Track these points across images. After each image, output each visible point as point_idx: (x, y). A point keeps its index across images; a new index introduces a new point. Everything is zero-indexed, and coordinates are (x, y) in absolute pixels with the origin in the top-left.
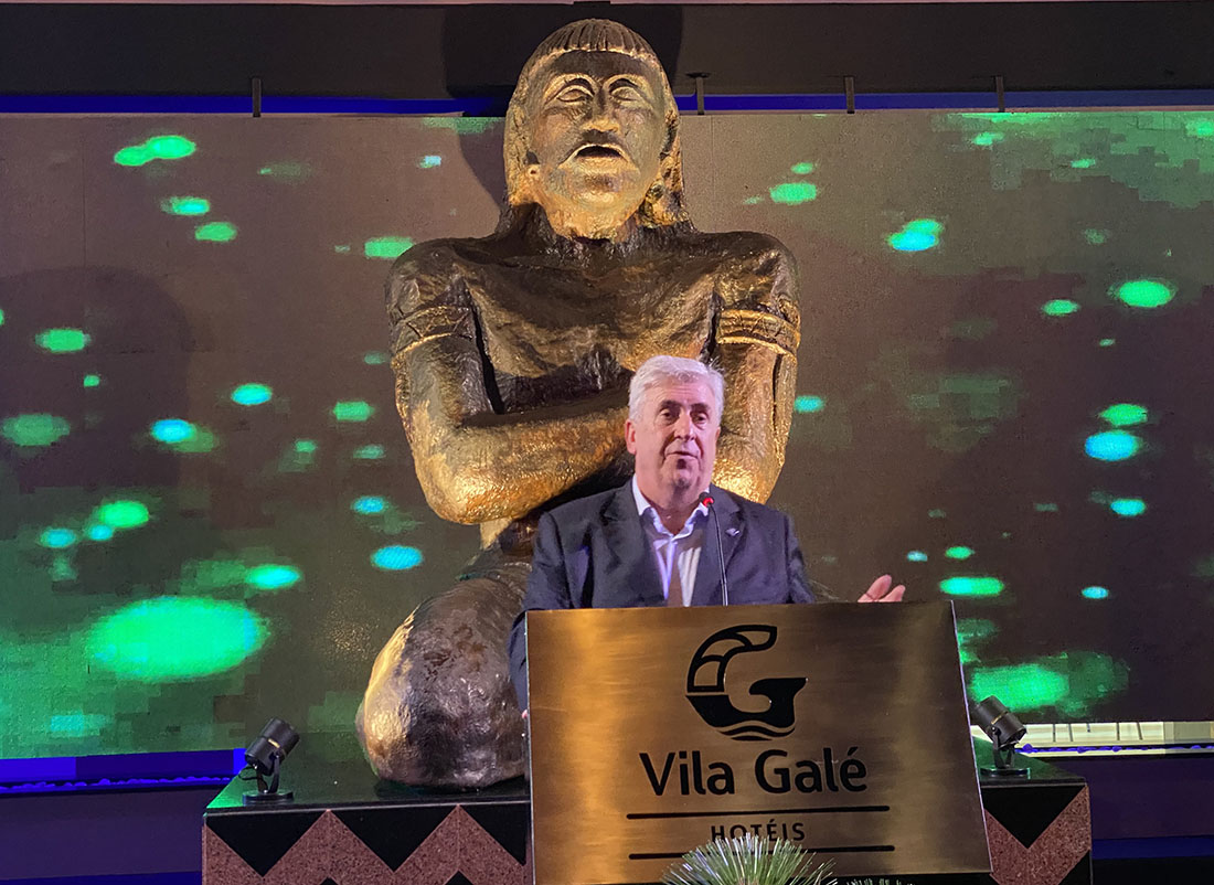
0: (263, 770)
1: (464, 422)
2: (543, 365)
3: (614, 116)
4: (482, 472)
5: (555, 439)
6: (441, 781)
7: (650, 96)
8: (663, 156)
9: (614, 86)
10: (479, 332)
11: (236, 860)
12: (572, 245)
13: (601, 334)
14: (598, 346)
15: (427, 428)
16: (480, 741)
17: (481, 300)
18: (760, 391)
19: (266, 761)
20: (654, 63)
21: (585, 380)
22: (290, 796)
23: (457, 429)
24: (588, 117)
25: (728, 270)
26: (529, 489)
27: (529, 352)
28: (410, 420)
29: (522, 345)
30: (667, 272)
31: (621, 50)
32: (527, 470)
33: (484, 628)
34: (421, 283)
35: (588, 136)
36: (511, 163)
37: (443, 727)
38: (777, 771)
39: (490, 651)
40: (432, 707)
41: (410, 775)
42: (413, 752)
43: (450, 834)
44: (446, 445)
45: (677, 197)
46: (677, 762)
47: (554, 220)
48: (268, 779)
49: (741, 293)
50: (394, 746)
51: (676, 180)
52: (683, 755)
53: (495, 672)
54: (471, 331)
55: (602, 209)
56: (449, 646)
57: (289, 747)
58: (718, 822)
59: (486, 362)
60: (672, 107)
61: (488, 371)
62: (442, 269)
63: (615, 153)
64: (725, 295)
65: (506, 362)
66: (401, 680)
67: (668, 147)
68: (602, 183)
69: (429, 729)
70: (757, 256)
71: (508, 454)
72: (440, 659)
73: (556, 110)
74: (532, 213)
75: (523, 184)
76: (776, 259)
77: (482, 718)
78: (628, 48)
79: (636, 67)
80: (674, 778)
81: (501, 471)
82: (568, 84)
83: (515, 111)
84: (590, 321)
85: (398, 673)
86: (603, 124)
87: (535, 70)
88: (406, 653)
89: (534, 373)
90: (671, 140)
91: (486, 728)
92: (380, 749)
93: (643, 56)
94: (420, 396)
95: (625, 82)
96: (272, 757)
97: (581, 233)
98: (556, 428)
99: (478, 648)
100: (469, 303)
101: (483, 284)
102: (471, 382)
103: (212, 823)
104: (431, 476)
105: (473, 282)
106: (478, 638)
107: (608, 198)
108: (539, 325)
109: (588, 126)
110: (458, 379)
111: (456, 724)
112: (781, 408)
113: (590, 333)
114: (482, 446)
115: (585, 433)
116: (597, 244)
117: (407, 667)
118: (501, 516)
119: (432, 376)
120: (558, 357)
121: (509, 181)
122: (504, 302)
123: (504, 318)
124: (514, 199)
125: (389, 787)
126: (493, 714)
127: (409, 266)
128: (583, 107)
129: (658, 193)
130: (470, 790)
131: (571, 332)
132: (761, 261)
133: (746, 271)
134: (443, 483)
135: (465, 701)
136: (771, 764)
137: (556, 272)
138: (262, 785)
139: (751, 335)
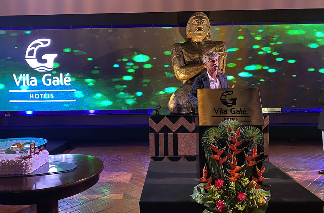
0: (157, 111)
1: (181, 67)
2: (192, 59)
3: (202, 25)
4: (184, 73)
5: (194, 69)
6: (180, 113)
7: (207, 22)
8: (208, 31)
9: (202, 21)
10: (183, 55)
11: (154, 122)
12: (195, 43)
13: (200, 55)
14: (199, 57)
15: (176, 68)
16: (185, 108)
17: (183, 51)
18: (221, 63)
19: (157, 110)
20: (207, 18)
21: (197, 61)
22: (160, 114)
23: (180, 68)
24: (198, 25)
25: (217, 46)
26: (190, 76)
27: (190, 58)
28: (174, 67)
29: (189, 57)
30: (208, 47)
31: (203, 16)
32: (190, 73)
33: (185, 93)
34: (175, 49)
35: (198, 28)
36: (187, 32)
37: (180, 106)
38: (233, 111)
39: (186, 96)
40: (178, 103)
41: (176, 112)
42: (176, 109)
43: (181, 120)
44: (179, 70)
45: (210, 36)
46: (219, 109)
47: (193, 40)
48: (157, 112)
49: (219, 49)
50: (173, 108)
51: (210, 34)
52: (220, 109)
53: (187, 99)
54: (182, 55)
55: (200, 38)
56: (180, 96)
57: (160, 108)
58: (225, 118)
59: (184, 59)
60: (209, 24)
61: (184, 60)
62: (178, 47)
63: (202, 30)
64: (217, 50)
65: (187, 59)
66: (174, 100)
67: (209, 30)
68: (200, 34)
69: (178, 106)
70: (221, 44)
71: (187, 71)
72: (179, 97)
73: (194, 24)
74: (190, 39)
75: (189, 35)
76: (224, 45)
77: (185, 105)
78: (204, 16)
79: (205, 18)
80: (219, 111)
81: (186, 73)
82: (196, 21)
83: (188, 25)
84: (198, 53)
85: (174, 99)
86: (200, 26)
87: (191, 19)
88: (175, 96)
89: (191, 60)
90: (209, 28)
91: (185, 106)
92: (172, 109)
93: (206, 17)
94: (175, 64)
95: (203, 20)
96: (158, 109)
97: (197, 42)
98: (194, 68)
99: (184, 96)
100: (182, 51)
101: (183, 49)
102: (182, 62)
103: (151, 117)
104: (177, 74)
105: (182, 48)
106: (184, 95)
107: (201, 36)
108: (191, 54)
109: (198, 27)
110: (181, 61)
111: (182, 106)
112: (224, 65)
113: (198, 55)
114: (184, 70)
115: (197, 68)
116: (199, 43)
117: (175, 98)
118: (186, 79)
119: (177, 61)
120: (194, 58)
121: (187, 35)
122: (187, 51)
123: (186, 53)
124: (188, 37)
125: (172, 113)
126: (186, 104)
127: (174, 46)
128: (198, 24)
129: (207, 36)
130: (183, 114)
131: (195, 55)
132: (222, 45)
133: (220, 46)
134: (178, 75)
135: (183, 103)
136: (233, 110)
137: (193, 47)
138: (157, 113)
139: (220, 55)
